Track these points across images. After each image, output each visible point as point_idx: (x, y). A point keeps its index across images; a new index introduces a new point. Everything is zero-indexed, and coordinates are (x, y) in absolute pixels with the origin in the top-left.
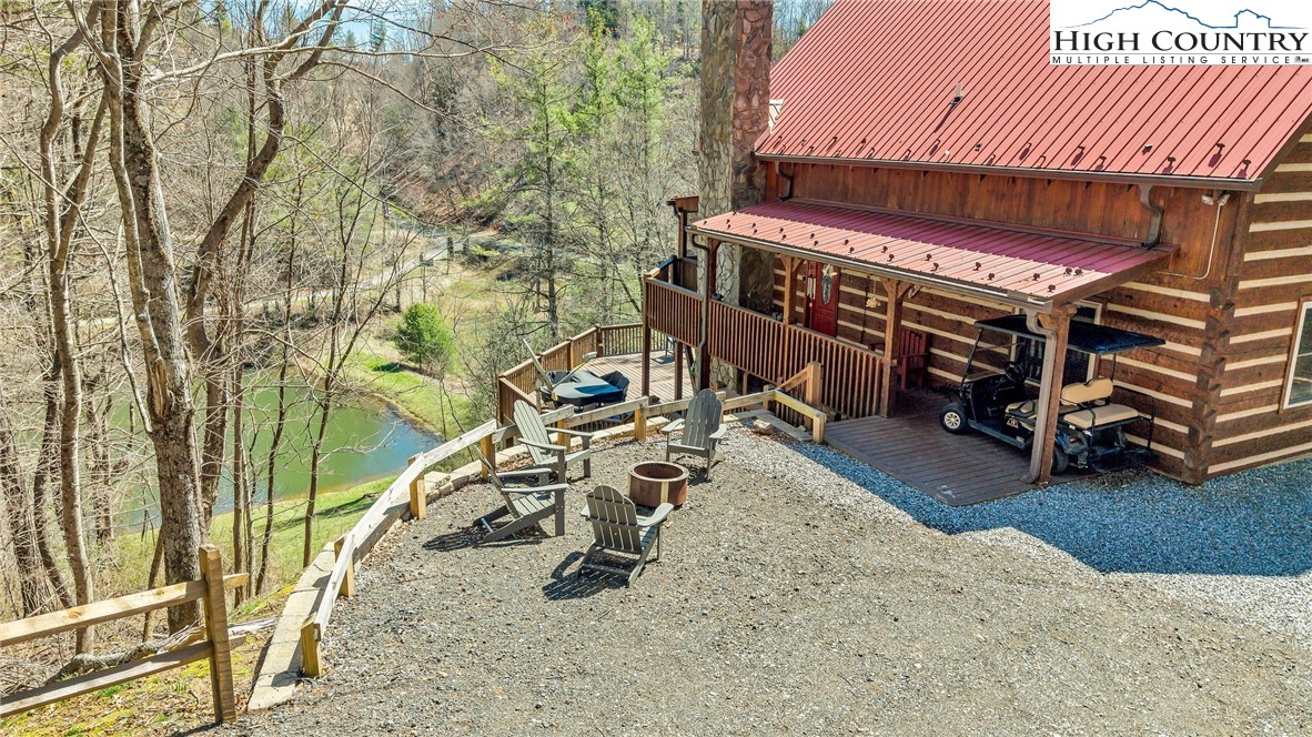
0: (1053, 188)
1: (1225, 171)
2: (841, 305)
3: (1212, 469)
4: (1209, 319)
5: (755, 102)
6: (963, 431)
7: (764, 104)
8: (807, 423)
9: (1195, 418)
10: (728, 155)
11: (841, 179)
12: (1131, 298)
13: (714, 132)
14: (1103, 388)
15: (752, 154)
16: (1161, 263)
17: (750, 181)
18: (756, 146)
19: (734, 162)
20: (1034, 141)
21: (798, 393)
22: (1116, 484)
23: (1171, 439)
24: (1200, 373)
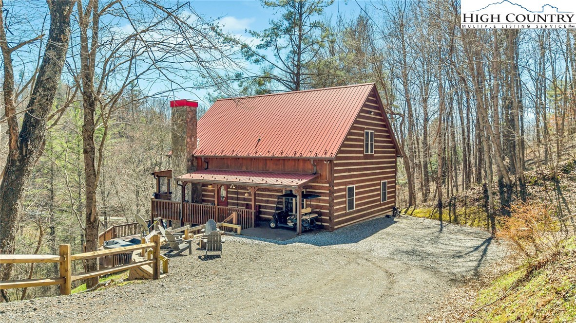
0: (290, 162)
1: (328, 155)
2: (229, 201)
3: (336, 227)
4: (329, 190)
5: (193, 139)
6: (276, 227)
7: (195, 140)
8: (234, 230)
9: (330, 215)
10: (184, 156)
11: (226, 162)
12: (311, 187)
13: (178, 149)
14: (309, 210)
15: (193, 155)
16: (317, 178)
17: (192, 164)
18: (194, 153)
19: (187, 158)
20: (284, 150)
21: (231, 222)
22: (315, 234)
23: (325, 221)
24: (329, 203)
